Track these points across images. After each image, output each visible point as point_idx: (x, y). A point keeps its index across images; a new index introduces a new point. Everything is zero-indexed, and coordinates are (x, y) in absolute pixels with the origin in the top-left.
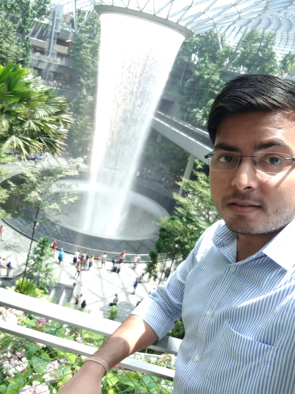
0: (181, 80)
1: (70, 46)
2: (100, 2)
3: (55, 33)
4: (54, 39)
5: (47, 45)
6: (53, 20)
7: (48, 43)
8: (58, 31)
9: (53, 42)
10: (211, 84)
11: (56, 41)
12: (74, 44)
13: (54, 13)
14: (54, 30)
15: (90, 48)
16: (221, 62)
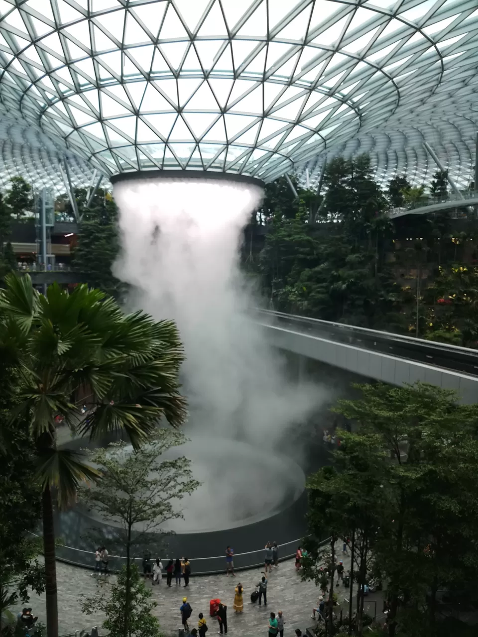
0: (251, 252)
1: (72, 242)
2: (118, 170)
3: (47, 228)
4: (47, 237)
5: (37, 248)
6: (40, 212)
7: (39, 244)
8: (51, 225)
9: (47, 242)
10: (298, 248)
11: (50, 240)
12: (78, 238)
13: (41, 201)
14: (45, 225)
15: (104, 238)
16: (303, 214)
